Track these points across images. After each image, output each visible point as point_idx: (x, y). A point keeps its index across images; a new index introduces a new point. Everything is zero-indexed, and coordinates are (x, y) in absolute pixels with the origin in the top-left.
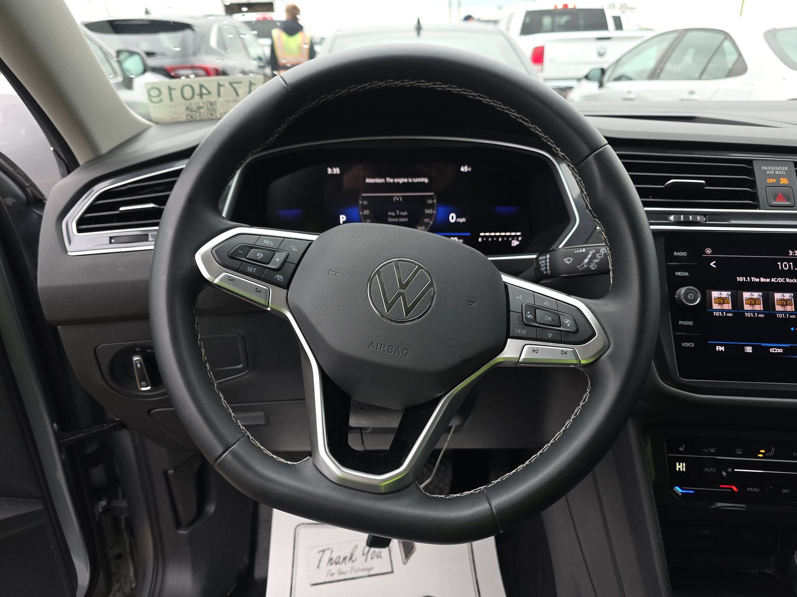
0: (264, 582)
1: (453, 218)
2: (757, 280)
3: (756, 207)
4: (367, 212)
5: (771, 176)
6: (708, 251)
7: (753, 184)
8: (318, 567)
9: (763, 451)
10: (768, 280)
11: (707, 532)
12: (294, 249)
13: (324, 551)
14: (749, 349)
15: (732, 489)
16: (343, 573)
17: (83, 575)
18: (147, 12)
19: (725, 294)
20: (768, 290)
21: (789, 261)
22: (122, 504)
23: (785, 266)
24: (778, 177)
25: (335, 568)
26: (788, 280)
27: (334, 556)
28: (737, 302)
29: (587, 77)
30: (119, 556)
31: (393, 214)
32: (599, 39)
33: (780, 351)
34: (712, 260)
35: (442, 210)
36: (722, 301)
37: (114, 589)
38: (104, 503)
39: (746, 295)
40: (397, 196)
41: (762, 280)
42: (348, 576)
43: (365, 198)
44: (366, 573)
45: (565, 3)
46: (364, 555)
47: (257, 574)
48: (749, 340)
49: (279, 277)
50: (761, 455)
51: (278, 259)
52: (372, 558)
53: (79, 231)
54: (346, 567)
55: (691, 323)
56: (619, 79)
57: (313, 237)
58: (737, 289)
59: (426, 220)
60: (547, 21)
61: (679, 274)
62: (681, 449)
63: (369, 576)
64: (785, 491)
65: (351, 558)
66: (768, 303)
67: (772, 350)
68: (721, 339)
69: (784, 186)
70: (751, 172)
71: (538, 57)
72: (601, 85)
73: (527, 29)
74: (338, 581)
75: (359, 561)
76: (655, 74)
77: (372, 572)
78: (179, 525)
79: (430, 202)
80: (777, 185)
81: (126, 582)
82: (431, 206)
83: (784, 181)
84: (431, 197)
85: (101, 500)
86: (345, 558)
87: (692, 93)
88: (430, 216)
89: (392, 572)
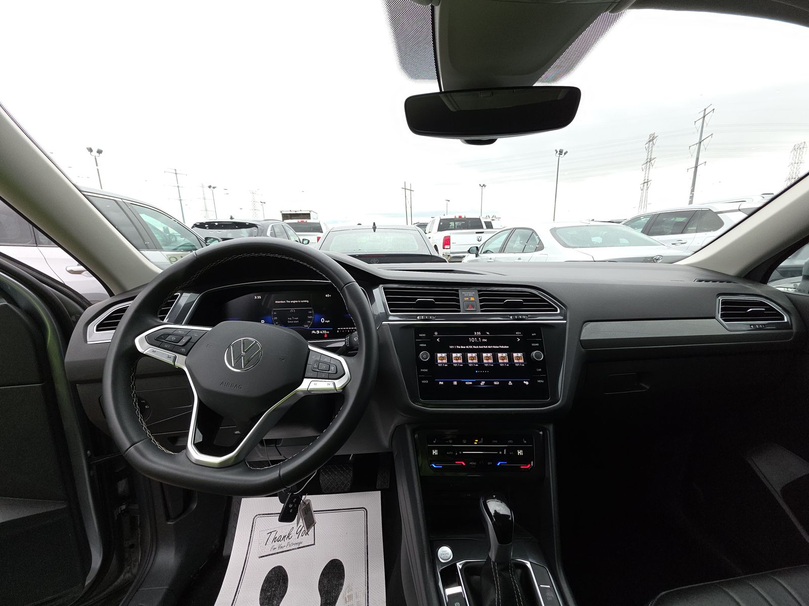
0: (228, 558)
1: (323, 320)
2: (460, 347)
3: (460, 312)
4: (276, 318)
5: (466, 297)
6: (436, 333)
7: (458, 301)
9: (477, 441)
10: (465, 347)
11: (469, 495)
12: (196, 335)
13: (271, 532)
14: (455, 383)
15: (462, 464)
17: (97, 561)
18: (231, 218)
19: (444, 355)
20: (464, 352)
21: (474, 337)
22: (136, 507)
23: (472, 340)
24: (469, 297)
25: (277, 544)
26: (474, 347)
28: (450, 359)
29: (469, 252)
30: (132, 546)
31: (291, 319)
32: (477, 233)
33: (471, 383)
34: (437, 338)
35: (317, 316)
36: (442, 358)
37: (125, 571)
38: (124, 507)
39: (454, 355)
40: (292, 310)
41: (462, 347)
42: (285, 549)
43: (274, 311)
45: (460, 215)
46: (297, 534)
47: (225, 553)
48: (455, 378)
49: (183, 350)
50: (476, 443)
51: (184, 341)
52: (302, 536)
53: (97, 330)
55: (427, 370)
56: (486, 252)
57: (209, 329)
58: (449, 352)
59: (309, 322)
60: (452, 224)
61: (421, 345)
62: (434, 442)
64: (489, 463)
65: (288, 537)
66: (465, 359)
67: (467, 383)
68: (441, 378)
69: (472, 301)
70: (458, 295)
71: (447, 241)
72: (477, 255)
73: (441, 228)
75: (294, 539)
76: (502, 250)
77: (301, 545)
78: (168, 518)
79: (310, 312)
80: (469, 301)
81: (134, 565)
82: (311, 315)
83: (472, 299)
84: (311, 310)
85: (122, 505)
86: (284, 537)
87: (519, 259)
88: (310, 320)
89: (314, 544)
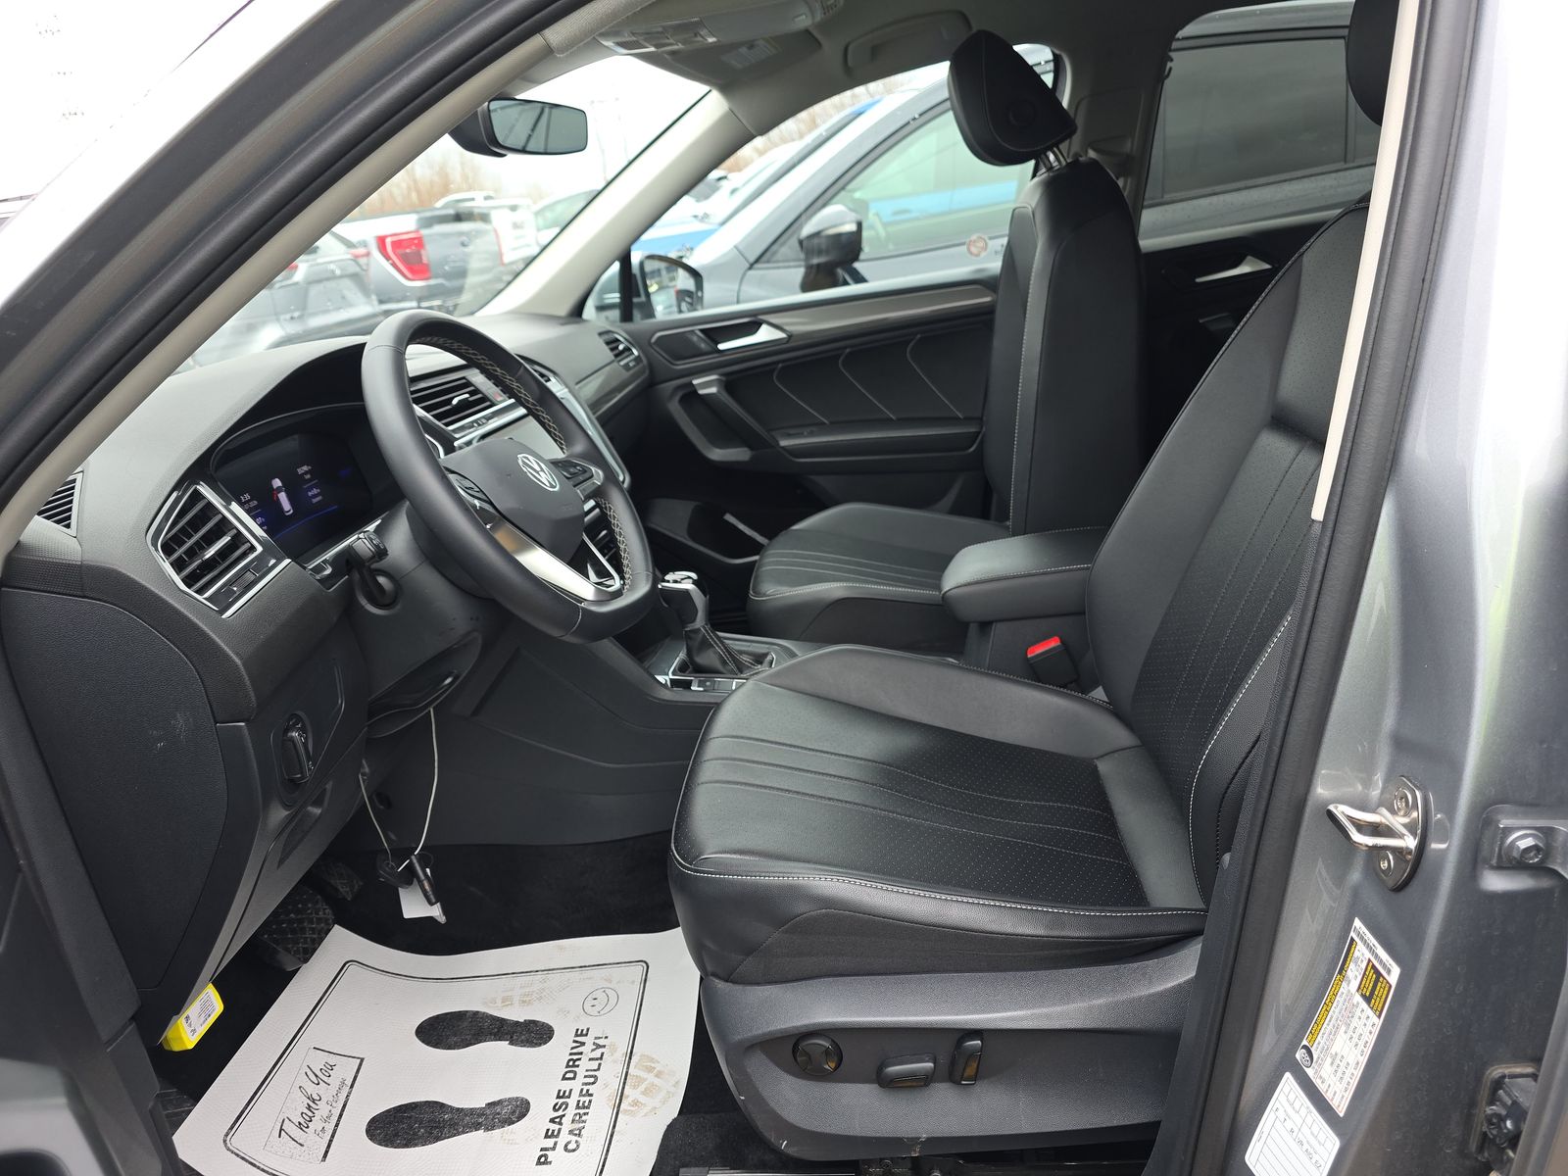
8: (302, 1145)
16: (329, 1117)
27: (297, 1119)
44: (346, 1090)
54: (323, 1109)
63: (352, 1086)
74: (337, 1125)
